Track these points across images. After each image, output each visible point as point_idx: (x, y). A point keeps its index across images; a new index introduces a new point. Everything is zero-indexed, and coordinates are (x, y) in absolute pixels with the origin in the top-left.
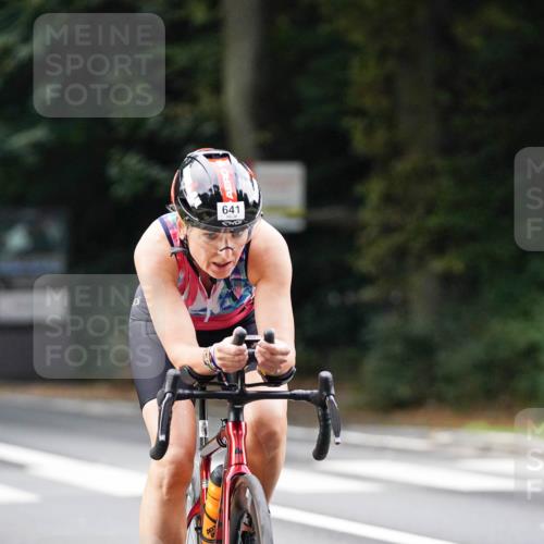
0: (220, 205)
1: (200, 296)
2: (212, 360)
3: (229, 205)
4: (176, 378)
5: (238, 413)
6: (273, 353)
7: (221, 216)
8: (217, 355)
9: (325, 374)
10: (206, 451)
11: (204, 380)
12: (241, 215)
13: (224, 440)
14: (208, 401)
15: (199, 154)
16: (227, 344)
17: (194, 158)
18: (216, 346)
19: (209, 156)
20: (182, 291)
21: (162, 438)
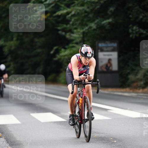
0: (88, 54)
1: (81, 67)
2: (80, 78)
3: (89, 54)
4: (75, 81)
5: (84, 86)
6: (90, 77)
7: (88, 56)
8: (81, 78)
9: (98, 80)
10: (79, 93)
11: (79, 81)
12: (91, 56)
13: (82, 91)
14: (79, 85)
15: (84, 45)
16: (82, 76)
17: (84, 46)
18: (81, 76)
19: (86, 46)
20: (78, 66)
21: (73, 91)
